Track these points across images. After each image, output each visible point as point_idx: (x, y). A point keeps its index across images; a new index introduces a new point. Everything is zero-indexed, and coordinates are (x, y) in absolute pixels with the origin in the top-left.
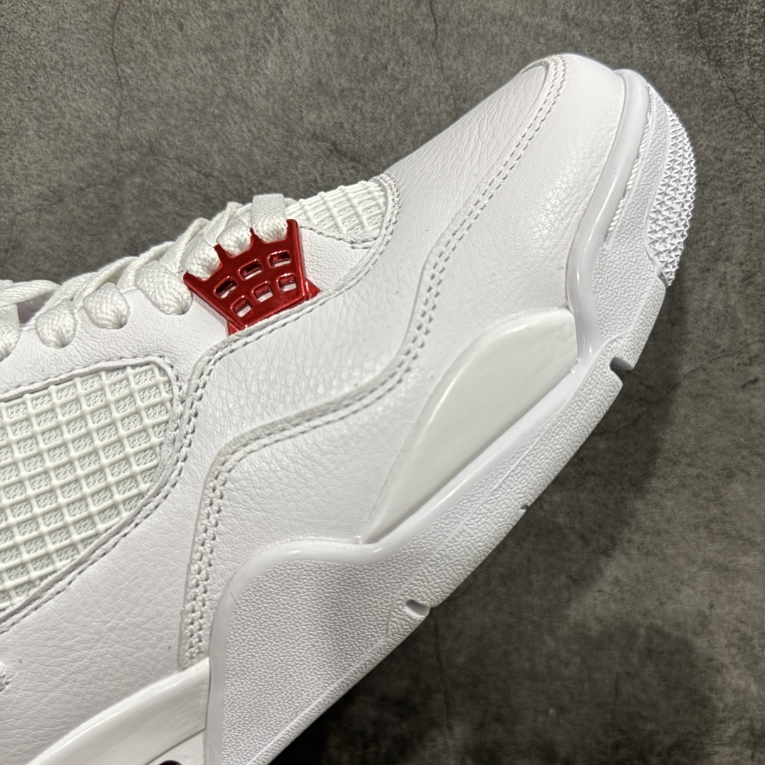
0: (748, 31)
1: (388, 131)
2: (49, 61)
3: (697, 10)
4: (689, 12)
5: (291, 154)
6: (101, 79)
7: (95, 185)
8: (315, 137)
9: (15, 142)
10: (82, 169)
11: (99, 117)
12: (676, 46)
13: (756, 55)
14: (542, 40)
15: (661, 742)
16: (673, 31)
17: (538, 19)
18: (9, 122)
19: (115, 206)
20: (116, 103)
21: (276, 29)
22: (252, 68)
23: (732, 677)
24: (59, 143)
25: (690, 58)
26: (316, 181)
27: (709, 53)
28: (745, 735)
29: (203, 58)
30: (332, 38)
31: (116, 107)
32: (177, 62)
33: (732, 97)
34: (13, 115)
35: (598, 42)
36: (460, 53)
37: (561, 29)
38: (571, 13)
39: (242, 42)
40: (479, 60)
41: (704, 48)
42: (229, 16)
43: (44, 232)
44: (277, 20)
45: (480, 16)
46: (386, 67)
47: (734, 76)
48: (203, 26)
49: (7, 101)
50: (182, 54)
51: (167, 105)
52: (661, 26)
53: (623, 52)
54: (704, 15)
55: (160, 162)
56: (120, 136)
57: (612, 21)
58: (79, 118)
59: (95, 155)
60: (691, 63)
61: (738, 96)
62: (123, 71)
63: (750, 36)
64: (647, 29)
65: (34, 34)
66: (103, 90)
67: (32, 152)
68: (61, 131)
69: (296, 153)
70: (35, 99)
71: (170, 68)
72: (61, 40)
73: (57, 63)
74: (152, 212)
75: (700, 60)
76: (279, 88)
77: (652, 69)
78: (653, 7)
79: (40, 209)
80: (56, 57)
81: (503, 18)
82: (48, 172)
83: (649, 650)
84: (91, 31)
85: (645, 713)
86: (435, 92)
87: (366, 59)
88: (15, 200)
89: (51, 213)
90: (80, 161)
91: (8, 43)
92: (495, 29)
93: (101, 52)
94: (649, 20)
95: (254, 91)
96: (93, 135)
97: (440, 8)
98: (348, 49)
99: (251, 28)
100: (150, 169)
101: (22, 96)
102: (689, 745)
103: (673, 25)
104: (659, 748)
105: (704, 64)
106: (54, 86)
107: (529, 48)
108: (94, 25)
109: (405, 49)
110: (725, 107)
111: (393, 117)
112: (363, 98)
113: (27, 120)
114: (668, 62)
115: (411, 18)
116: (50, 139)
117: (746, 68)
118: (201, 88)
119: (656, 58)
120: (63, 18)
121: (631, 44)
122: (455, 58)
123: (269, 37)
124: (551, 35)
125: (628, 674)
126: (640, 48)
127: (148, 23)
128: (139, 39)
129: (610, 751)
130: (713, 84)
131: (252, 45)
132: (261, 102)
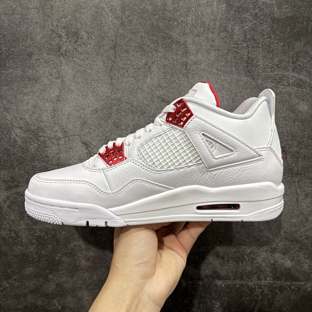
0: (260, 72)
1: (176, 96)
2: (95, 79)
3: (248, 67)
4: (246, 67)
5: (153, 101)
6: (107, 83)
7: (105, 108)
8: (158, 97)
9: (86, 98)
10: (102, 104)
11: (107, 92)
12: (244, 75)
13: (263, 77)
14: (212, 74)
15: (247, 251)
16: (243, 72)
17: (211, 70)
18: (85, 93)
19: (110, 113)
20: (111, 89)
21: (149, 72)
22: (144, 81)
23: (265, 233)
24: (97, 98)
25: (247, 78)
26: (158, 107)
27: (251, 77)
28: (269, 249)
29: (132, 79)
30: (163, 74)
31: (111, 90)
32: (126, 80)
33: (257, 87)
34: (86, 91)
35: (225, 75)
36: (193, 78)
37: (216, 72)
38: (219, 68)
39: (141, 75)
40: (197, 79)
41: (250, 76)
42: (139, 69)
43: (92, 119)
44: (150, 70)
45: (197, 69)
46: (175, 81)
47: (257, 82)
48: (132, 71)
49: (84, 88)
50: (127, 78)
51: (123, 90)
52: (240, 71)
53: (231, 77)
54: (250, 68)
55: (121, 103)
56: (112, 97)
57: (228, 70)
58: (102, 92)
59: (106, 101)
60: (247, 79)
61: (259, 87)
62: (113, 81)
63: (261, 73)
64: (237, 72)
65: (91, 72)
66: (108, 86)
67: (90, 100)
68: (97, 95)
69: (154, 101)
70: (91, 88)
71: (124, 81)
72: (98, 74)
73: (97, 79)
74: (119, 115)
75: (249, 79)
76: (150, 86)
77: (238, 81)
78: (238, 66)
79: (92, 114)
80: (96, 78)
81: (202, 70)
82: (94, 105)
83: (243, 225)
84: (105, 72)
85: (242, 243)
86: (187, 87)
87: (170, 79)
88: (85, 111)
89: (94, 115)
90: (102, 102)
91: (85, 74)
92: (201, 72)
93: (108, 77)
94: (237, 69)
95: (144, 87)
96: (105, 97)
97: (188, 67)
98: (166, 77)
99: (144, 72)
100: (119, 105)
101: (88, 87)
102: (255, 252)
103: (243, 70)
104: (247, 253)
105: (250, 79)
106: (96, 85)
107: (209, 76)
108: (106, 70)
109: (180, 77)
110: (256, 89)
111: (177, 92)
112: (170, 88)
113: (89, 92)
114: (242, 79)
115: (181, 70)
116: (95, 97)
117: (260, 80)
118: (131, 86)
119: (239, 78)
120: (99, 69)
121: (233, 75)
122: (191, 79)
123: (148, 74)
124: (214, 73)
125: (238, 232)
126: (235, 76)
127: (119, 70)
128: (117, 74)
129: (234, 254)
130: (253, 84)
131: (144, 76)
132: (146, 89)
